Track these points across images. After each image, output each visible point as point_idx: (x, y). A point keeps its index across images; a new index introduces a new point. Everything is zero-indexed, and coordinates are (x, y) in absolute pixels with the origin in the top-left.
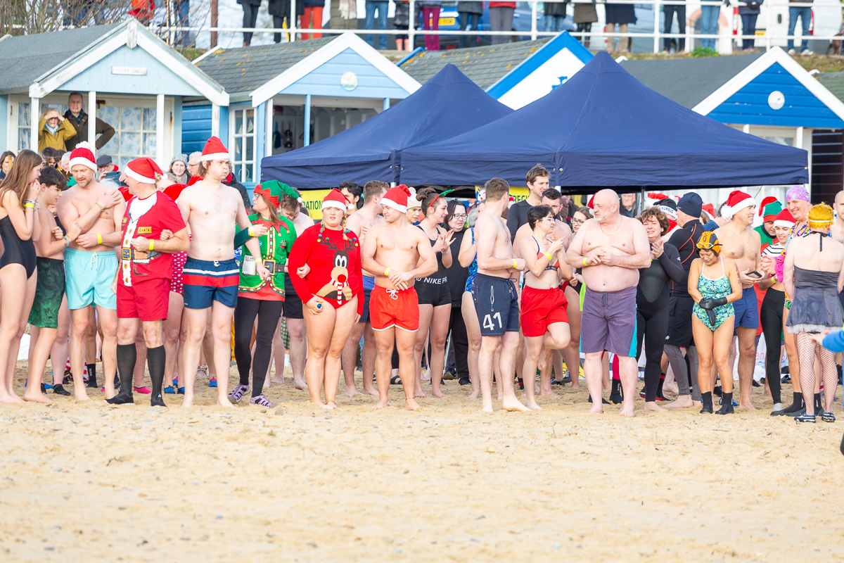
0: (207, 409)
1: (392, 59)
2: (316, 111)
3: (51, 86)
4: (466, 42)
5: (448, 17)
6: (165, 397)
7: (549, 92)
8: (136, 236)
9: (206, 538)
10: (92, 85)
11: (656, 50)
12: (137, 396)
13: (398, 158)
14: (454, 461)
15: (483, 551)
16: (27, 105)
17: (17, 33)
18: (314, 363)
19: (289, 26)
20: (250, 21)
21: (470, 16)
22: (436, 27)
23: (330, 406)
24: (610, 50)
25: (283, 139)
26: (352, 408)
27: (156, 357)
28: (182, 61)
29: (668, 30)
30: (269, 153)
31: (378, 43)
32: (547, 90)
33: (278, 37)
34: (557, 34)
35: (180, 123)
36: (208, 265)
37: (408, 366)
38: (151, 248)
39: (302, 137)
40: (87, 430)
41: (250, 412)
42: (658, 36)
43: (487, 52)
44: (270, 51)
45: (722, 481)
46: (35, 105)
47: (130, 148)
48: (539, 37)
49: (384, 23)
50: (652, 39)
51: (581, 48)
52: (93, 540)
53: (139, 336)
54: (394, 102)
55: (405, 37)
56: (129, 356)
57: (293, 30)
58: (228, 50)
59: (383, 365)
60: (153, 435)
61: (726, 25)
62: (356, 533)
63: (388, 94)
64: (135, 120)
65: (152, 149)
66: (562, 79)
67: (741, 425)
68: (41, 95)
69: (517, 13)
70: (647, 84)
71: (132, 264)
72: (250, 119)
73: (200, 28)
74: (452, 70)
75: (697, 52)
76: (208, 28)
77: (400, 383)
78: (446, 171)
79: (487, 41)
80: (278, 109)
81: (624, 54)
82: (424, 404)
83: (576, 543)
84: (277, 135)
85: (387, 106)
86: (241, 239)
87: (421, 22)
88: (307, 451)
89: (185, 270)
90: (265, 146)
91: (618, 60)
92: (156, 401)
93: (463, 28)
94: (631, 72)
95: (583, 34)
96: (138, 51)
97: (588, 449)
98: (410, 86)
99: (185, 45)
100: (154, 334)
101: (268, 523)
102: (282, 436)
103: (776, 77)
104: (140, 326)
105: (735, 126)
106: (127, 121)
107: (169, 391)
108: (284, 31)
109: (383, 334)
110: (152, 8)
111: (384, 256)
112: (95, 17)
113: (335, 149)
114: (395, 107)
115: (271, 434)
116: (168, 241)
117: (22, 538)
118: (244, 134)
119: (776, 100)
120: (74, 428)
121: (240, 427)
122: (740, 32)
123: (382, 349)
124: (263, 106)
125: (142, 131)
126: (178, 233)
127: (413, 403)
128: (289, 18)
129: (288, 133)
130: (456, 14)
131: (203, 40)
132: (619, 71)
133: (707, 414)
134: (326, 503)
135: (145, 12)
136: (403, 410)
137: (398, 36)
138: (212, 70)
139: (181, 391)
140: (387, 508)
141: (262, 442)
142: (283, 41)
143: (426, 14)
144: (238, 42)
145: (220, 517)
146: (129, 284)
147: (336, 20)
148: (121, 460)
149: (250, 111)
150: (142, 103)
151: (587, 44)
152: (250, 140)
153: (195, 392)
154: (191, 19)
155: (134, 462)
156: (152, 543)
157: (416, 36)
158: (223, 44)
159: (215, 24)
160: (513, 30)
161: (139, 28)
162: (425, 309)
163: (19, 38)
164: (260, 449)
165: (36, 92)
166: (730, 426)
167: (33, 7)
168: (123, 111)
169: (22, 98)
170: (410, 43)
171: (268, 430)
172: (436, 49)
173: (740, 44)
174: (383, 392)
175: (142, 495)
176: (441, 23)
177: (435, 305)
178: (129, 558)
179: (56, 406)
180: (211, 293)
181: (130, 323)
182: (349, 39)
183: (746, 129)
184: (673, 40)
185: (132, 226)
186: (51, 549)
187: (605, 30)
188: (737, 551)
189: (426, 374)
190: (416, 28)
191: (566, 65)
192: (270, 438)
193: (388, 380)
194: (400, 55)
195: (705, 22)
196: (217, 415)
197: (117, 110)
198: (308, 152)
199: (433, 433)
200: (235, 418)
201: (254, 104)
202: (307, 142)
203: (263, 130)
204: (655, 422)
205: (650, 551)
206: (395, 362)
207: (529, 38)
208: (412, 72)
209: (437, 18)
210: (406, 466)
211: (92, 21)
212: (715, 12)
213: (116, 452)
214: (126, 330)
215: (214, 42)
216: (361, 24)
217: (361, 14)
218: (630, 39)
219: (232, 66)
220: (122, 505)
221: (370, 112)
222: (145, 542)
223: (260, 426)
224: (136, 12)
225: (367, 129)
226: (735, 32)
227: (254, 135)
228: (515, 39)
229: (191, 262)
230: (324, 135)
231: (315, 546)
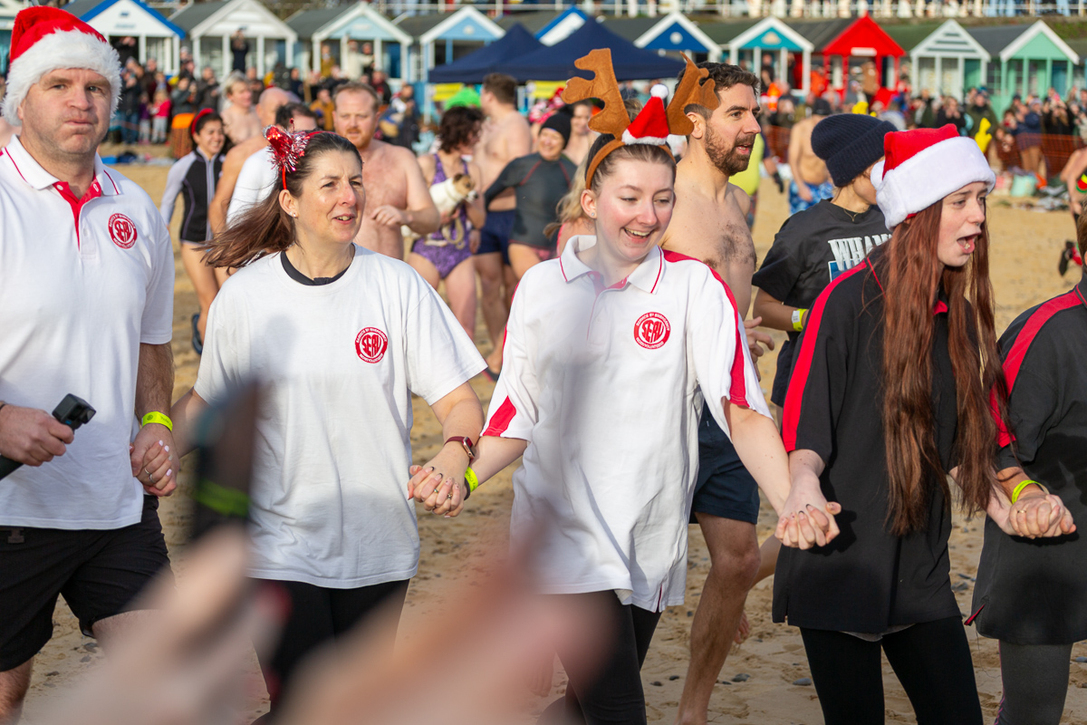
1: (490, 20)
2: (453, 46)
3: (324, 36)
10: (345, 34)
16: (313, 46)
28: (387, 21)
30: (431, 67)
35: (388, 55)
48: (560, 9)
58: (410, 16)
63: (486, 38)
74: (519, 25)
80: (436, 45)
84: (435, 58)
85: (487, 44)
90: (429, 64)
94: (605, 26)
96: (366, 18)
103: (676, 27)
114: (492, 44)
119: (676, 38)
131: (398, 12)
132: (599, 27)
138: (404, 26)
144: (414, 12)
149: (422, 47)
158: (408, 13)
161: (367, 7)
165: (317, 39)
169: (310, 43)
182: (469, 10)
183: (661, 53)
191: (574, 21)
201: (424, 44)
203: (429, 56)
208: (501, 26)
215: (402, 12)
219: (412, 24)
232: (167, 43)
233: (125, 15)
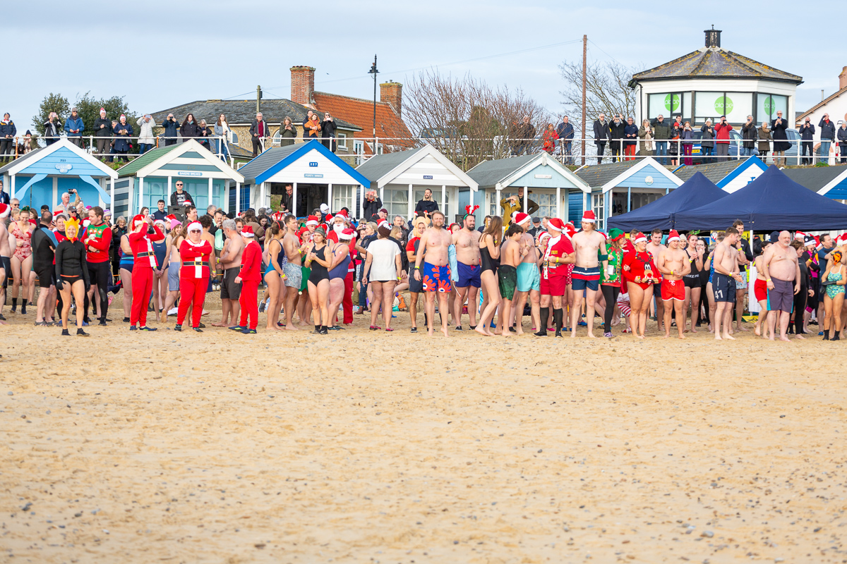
0: (583, 339)
1: (669, 170)
2: (633, 195)
3: (506, 184)
4: (705, 161)
5: (696, 150)
6: (562, 333)
7: (746, 185)
8: (550, 255)
9: (584, 401)
10: (526, 183)
11: (798, 164)
12: (548, 332)
13: (673, 217)
14: (703, 364)
15: (718, 407)
16: (495, 193)
17: (490, 159)
18: (633, 317)
19: (619, 155)
20: (601, 152)
21: (707, 148)
22: (690, 154)
23: (641, 337)
24: (776, 164)
25: (618, 208)
26: (652, 338)
27: (558, 315)
28: (568, 172)
29: (804, 154)
30: (611, 216)
31: (662, 161)
32: (745, 184)
33: (614, 160)
34: (750, 157)
35: (568, 201)
36: (582, 269)
37: (679, 318)
38: (557, 261)
39: (626, 207)
40: (525, 349)
41: (604, 340)
42: (799, 157)
43: (716, 166)
44: (611, 166)
45: (834, 373)
46: (498, 193)
47: (544, 213)
48: (741, 158)
49: (666, 152)
50: (797, 158)
51: (762, 163)
52: (529, 402)
53: (551, 304)
54: (671, 190)
55: (676, 159)
56: (546, 313)
57: (621, 156)
58: (590, 166)
59: (667, 317)
60: (557, 351)
61: (833, 152)
62: (656, 398)
63: (668, 186)
64: (546, 200)
65: (554, 214)
66: (753, 178)
67: (843, 346)
68: (501, 189)
69: (730, 146)
70: (794, 180)
71: (548, 268)
72: (601, 199)
73: (577, 155)
74: (699, 175)
75: (818, 164)
76: (580, 155)
77: (675, 326)
78: (697, 223)
79: (715, 160)
80: (615, 194)
81: (783, 166)
82: (687, 336)
83: (764, 404)
84: (614, 206)
85: (668, 192)
86: (601, 257)
87: (684, 152)
88: (631, 359)
89: (574, 272)
90: (608, 211)
91: (780, 169)
92: (558, 334)
93: (704, 154)
94: (787, 174)
95: (763, 156)
96: (548, 167)
97: (768, 358)
98: (679, 182)
99: (569, 164)
100: (558, 302)
101: (613, 394)
102: (619, 351)
104: (551, 299)
105: (837, 200)
106: (542, 200)
107: (565, 330)
108: (617, 156)
109: (667, 302)
110: (554, 146)
111: (668, 265)
112: (527, 151)
113: (643, 213)
114: (671, 193)
115: (614, 351)
116: (566, 258)
117: (495, 401)
118: (599, 206)
120: (519, 348)
121: (599, 347)
122: (839, 155)
123: (667, 310)
124: (607, 194)
125: (549, 205)
126: (570, 255)
127: (682, 336)
128: (620, 150)
129: (620, 206)
130: (700, 148)
131: (578, 162)
132: (781, 174)
133: (826, 341)
134: (641, 384)
135: (550, 148)
136: (677, 339)
137: (672, 159)
138: (583, 176)
139: (571, 330)
140: (671, 386)
141: (609, 355)
142: (617, 161)
143: (686, 147)
144: (595, 162)
145: (590, 391)
146: (546, 278)
147: (643, 152)
148: (542, 363)
149: (601, 195)
150: (549, 192)
151: (765, 161)
152: (601, 209)
153: (577, 330)
154: (573, 151)
155: (548, 364)
156: (558, 403)
157: (681, 158)
158: (588, 163)
159: (584, 153)
160: (728, 155)
161: (548, 156)
162: (687, 288)
163: (491, 161)
164: (609, 358)
165: (499, 187)
166: (838, 346)
167: (497, 147)
168: (540, 196)
169: (492, 190)
170: (678, 162)
171: (612, 349)
172: (691, 164)
173: (840, 160)
174: (668, 331)
175: (552, 380)
176: (693, 152)
177: (691, 288)
178: (547, 410)
179: (510, 337)
180: (585, 282)
181: (546, 297)
182: (649, 160)
183: (843, 202)
184: (807, 159)
185: (549, 250)
186: (510, 406)
187: (773, 155)
188: (843, 408)
189: (689, 321)
190: (681, 154)
191: (755, 171)
192: (613, 352)
193: (670, 324)
194: (673, 167)
195: (823, 149)
196: (588, 341)
197: (537, 196)
198: (630, 215)
199: (692, 350)
200: (596, 343)
201: (604, 192)
202: (629, 210)
203: (608, 205)
204: (800, 344)
205: (800, 408)
206: (673, 315)
207: (736, 158)
208: (679, 176)
209: (691, 150)
210: (680, 366)
211: (525, 153)
212: (828, 144)
213: (539, 359)
214: (545, 300)
215: (583, 163)
216: (654, 153)
217: (655, 148)
218: (785, 158)
219: (593, 174)
220: (543, 385)
221: (659, 195)
222: (554, 403)
223: (608, 347)
224: (546, 149)
225: (658, 203)
226: (837, 155)
227: (603, 206)
228: (729, 159)
229: (576, 268)
230: (637, 207)
231: (636, 405)
232: (354, 191)
233: (314, 165)
